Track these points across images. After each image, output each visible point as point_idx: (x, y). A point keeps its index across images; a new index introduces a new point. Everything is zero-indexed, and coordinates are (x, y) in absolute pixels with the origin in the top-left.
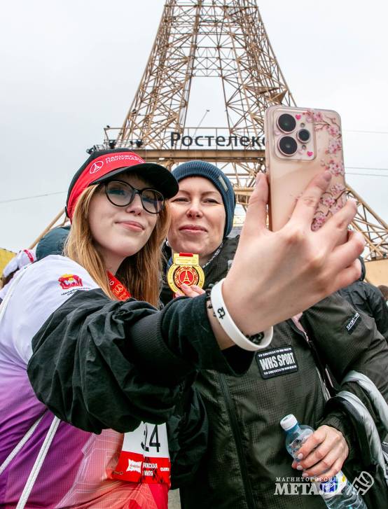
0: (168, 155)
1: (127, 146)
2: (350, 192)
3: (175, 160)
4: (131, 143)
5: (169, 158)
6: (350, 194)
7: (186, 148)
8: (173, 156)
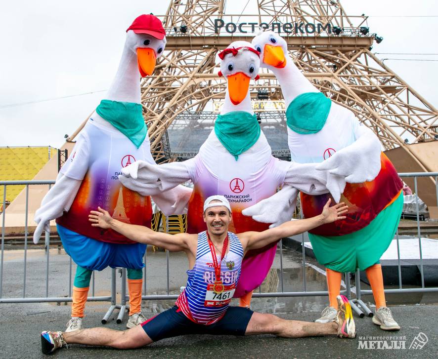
0: (212, 42)
1: (171, 33)
2: (393, 77)
3: (218, 48)
4: (175, 29)
5: (213, 45)
6: (394, 79)
7: (230, 35)
8: (217, 43)
